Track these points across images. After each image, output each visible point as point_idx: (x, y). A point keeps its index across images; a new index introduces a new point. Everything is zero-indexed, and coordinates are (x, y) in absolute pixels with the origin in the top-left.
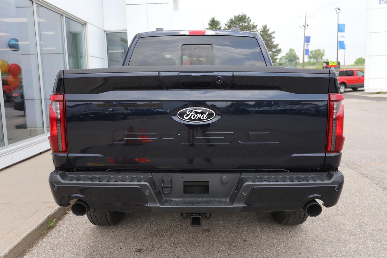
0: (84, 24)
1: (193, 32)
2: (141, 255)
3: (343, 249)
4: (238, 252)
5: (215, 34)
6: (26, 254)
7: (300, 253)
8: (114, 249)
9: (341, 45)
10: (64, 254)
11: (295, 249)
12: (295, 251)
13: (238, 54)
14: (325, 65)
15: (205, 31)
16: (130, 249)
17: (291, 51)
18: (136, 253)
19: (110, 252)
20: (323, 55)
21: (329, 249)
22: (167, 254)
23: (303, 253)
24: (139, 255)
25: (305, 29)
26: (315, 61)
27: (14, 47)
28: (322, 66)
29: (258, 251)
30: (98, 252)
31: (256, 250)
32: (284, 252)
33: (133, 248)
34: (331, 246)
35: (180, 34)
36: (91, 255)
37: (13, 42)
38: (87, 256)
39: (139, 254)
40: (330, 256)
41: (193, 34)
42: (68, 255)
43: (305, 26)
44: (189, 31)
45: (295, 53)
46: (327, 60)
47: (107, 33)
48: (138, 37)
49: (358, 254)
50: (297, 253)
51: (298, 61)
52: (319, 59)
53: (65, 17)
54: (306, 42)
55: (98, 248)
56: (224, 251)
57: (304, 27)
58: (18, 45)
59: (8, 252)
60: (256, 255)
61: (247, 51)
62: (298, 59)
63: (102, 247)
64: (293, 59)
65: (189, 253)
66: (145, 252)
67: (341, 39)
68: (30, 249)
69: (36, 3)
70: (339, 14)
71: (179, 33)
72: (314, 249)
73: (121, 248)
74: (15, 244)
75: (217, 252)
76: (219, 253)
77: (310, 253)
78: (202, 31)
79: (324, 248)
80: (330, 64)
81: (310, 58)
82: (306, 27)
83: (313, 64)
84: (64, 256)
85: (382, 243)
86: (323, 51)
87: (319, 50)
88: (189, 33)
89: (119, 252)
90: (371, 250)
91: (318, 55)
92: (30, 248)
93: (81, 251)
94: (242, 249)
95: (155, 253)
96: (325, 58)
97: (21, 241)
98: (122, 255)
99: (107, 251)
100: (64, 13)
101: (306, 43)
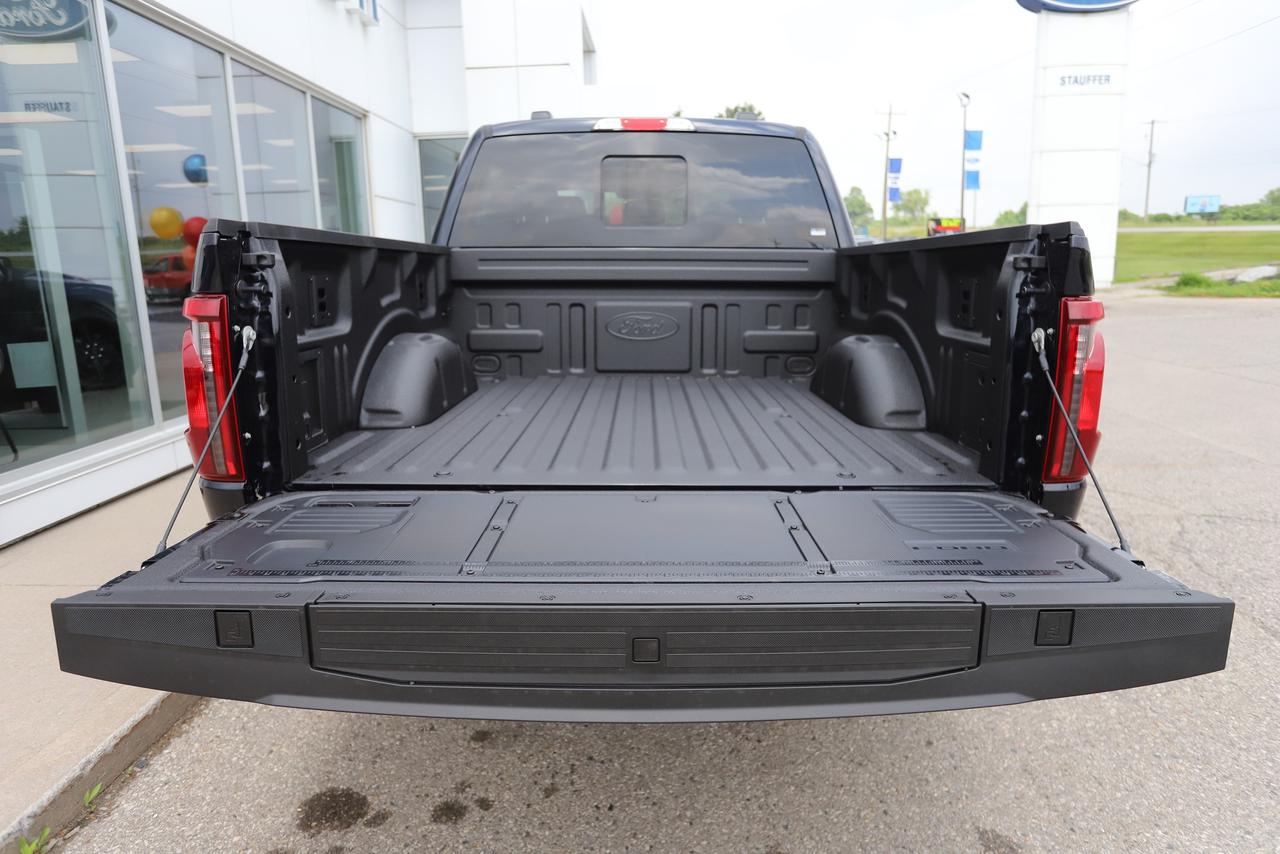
0: (361, 116)
1: (632, 121)
2: (488, 752)
3: (1043, 725)
4: (759, 741)
5: (692, 128)
6: (169, 743)
7: (929, 743)
8: (414, 729)
9: (971, 180)
10: (274, 744)
11: (913, 729)
12: (916, 736)
13: (753, 187)
14: (932, 225)
15: (665, 120)
16: (457, 729)
17: (855, 193)
18: (473, 744)
19: (401, 740)
20: (925, 202)
21: (1006, 727)
22: (560, 748)
23: (938, 741)
24: (481, 750)
25: (888, 140)
26: (909, 215)
27: (196, 176)
28: (925, 228)
29: (814, 739)
30: (369, 739)
31: (807, 733)
32: (885, 738)
33: (465, 728)
34: (1010, 717)
35: (596, 128)
36: (347, 749)
37: (195, 164)
38: (336, 752)
39: (482, 747)
40: (1012, 750)
41: (633, 128)
42: (284, 749)
43: (887, 135)
44: (623, 120)
45: (863, 197)
46: (935, 214)
47: (420, 141)
48: (483, 137)
49: (1087, 741)
50: (923, 743)
51: (869, 215)
52: (917, 213)
53: (312, 97)
54: (892, 171)
55: (368, 725)
56: (721, 737)
57: (885, 137)
58: (205, 171)
59: (113, 744)
60: (808, 749)
61: (778, 182)
62: (871, 210)
63: (379, 724)
64: (858, 210)
65: (622, 746)
66: (500, 742)
67: (970, 167)
68: (185, 727)
69: (232, 59)
70: (968, 108)
71: (594, 125)
72: (967, 728)
73: (432, 728)
74: (136, 718)
75: (698, 743)
76: (705, 747)
77: (955, 742)
78: (656, 121)
79: (991, 726)
80: (944, 224)
81: (897, 208)
82: (892, 135)
83: (904, 223)
84: (271, 752)
85: (1142, 703)
86: (927, 193)
87: (917, 192)
88: (623, 124)
89: (425, 742)
90: (1118, 727)
91: (916, 203)
92: (184, 722)
93: (322, 737)
94: (768, 732)
95: (526, 745)
96: (930, 210)
97: (155, 709)
98: (435, 750)
99: (393, 737)
100: (308, 88)
101: (890, 175)
